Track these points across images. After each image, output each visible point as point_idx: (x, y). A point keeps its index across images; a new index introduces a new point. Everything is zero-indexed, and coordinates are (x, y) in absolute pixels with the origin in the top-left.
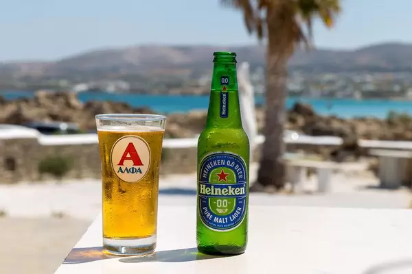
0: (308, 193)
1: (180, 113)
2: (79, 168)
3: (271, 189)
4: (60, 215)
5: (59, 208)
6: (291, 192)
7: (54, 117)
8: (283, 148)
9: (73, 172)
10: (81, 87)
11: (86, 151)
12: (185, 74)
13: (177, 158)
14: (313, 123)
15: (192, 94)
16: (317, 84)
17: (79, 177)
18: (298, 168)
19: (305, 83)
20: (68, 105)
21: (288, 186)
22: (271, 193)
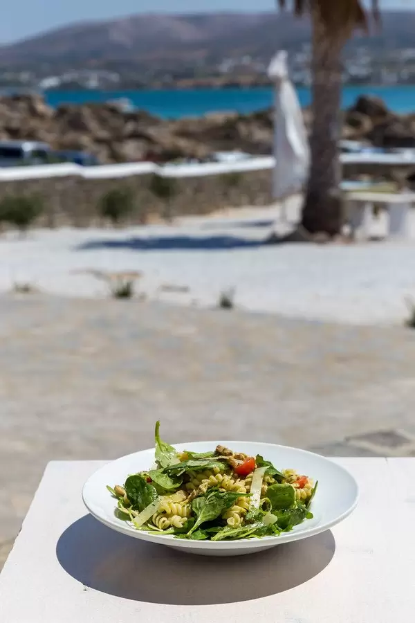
0: (375, 239)
1: (192, 118)
2: (51, 212)
3: (321, 236)
4: (26, 289)
5: (23, 278)
6: (351, 239)
7: (14, 133)
8: (338, 174)
9: (42, 219)
10: (50, 82)
11: (59, 186)
12: (198, 56)
13: (189, 191)
14: (384, 126)
15: (209, 86)
16: (392, 64)
17: (50, 225)
18: (361, 204)
19: (374, 64)
20: (33, 112)
21: (346, 230)
22: (321, 242)
